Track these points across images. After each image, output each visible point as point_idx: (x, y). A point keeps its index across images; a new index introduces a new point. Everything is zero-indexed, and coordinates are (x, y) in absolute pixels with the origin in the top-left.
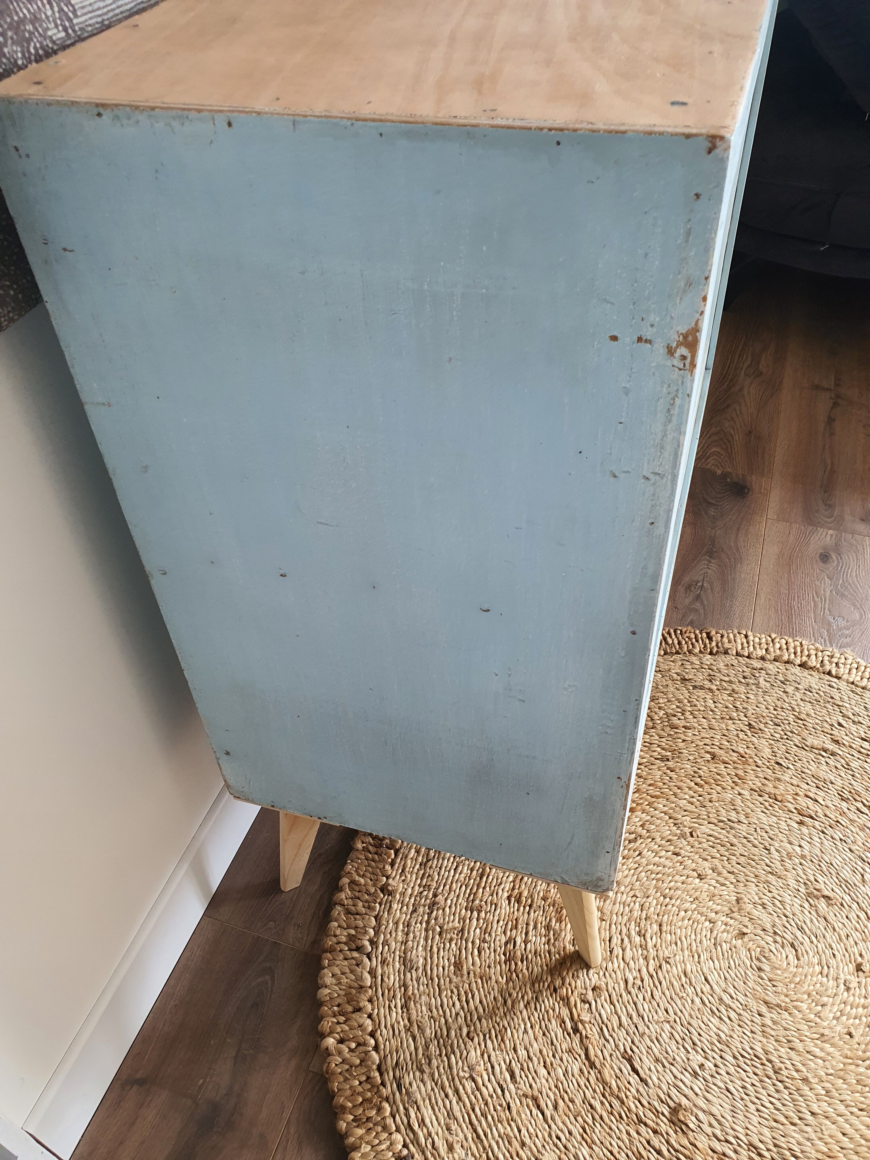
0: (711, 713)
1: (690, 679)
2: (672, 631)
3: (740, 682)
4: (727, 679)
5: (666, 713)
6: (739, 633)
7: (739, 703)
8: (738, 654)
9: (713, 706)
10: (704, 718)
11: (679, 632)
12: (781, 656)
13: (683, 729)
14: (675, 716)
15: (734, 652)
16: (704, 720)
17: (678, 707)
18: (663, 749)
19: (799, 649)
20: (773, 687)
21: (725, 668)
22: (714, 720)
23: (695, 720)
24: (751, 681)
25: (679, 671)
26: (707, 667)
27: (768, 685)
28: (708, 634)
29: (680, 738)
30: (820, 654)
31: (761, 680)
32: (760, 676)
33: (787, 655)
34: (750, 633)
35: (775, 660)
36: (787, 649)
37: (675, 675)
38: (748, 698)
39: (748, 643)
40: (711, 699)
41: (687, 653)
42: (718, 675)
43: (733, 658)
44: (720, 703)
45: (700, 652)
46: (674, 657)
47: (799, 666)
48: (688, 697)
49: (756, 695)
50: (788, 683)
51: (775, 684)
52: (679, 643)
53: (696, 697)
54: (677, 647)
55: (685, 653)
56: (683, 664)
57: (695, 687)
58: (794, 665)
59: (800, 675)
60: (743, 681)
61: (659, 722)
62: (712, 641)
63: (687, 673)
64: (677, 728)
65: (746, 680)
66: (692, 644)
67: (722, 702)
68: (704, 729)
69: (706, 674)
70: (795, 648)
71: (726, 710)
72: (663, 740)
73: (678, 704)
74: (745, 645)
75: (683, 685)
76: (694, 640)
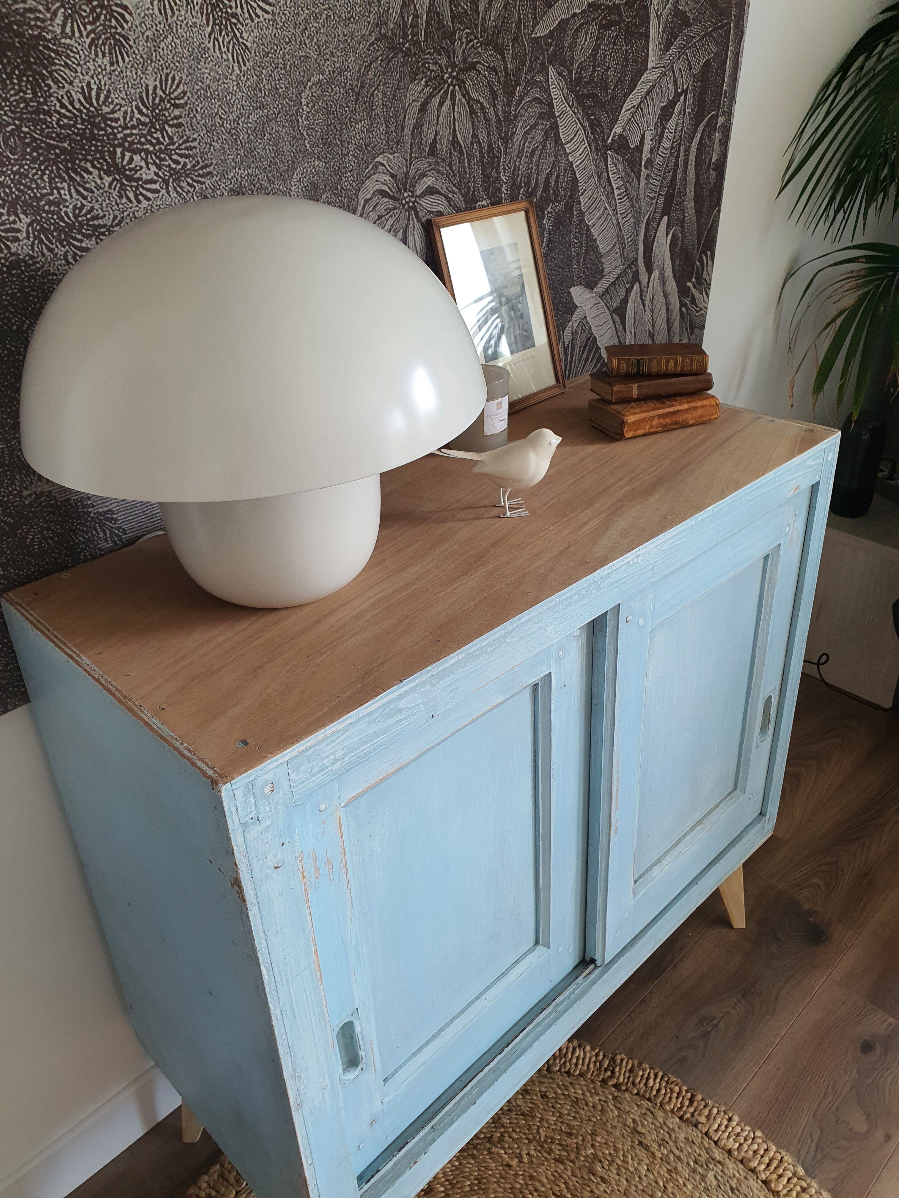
0: (637, 1179)
1: (642, 1133)
2: (661, 1074)
3: (688, 1164)
4: (677, 1153)
5: (595, 1155)
6: (724, 1112)
7: (672, 1185)
8: (707, 1134)
9: (644, 1173)
10: (626, 1180)
11: (666, 1079)
12: (749, 1160)
13: (599, 1180)
14: (601, 1162)
15: (704, 1130)
16: (625, 1182)
17: (610, 1154)
18: (567, 1188)
19: (775, 1164)
20: (718, 1189)
21: (684, 1141)
22: (634, 1188)
23: (617, 1177)
24: (700, 1170)
25: (637, 1118)
26: (666, 1129)
27: (715, 1183)
28: (693, 1096)
29: (589, 1187)
30: (795, 1180)
31: (711, 1174)
32: (713, 1170)
33: (757, 1162)
34: (736, 1118)
35: (741, 1162)
36: (762, 1156)
37: (631, 1120)
38: (685, 1185)
39: (727, 1127)
40: (647, 1165)
41: (659, 1105)
42: (671, 1144)
43: (700, 1135)
44: (653, 1175)
45: (672, 1111)
46: (642, 1102)
47: (763, 1181)
48: (626, 1150)
49: (695, 1187)
50: (737, 1193)
51: (722, 1187)
52: (658, 1091)
53: (634, 1155)
54: (654, 1093)
55: (656, 1104)
56: (646, 1114)
57: (641, 1143)
58: (757, 1178)
59: (756, 1191)
60: (692, 1164)
61: (583, 1159)
62: (691, 1106)
63: (643, 1125)
64: (593, 1175)
65: (697, 1166)
66: (670, 1098)
67: (656, 1174)
68: (619, 1191)
69: (660, 1136)
70: (771, 1160)
71: (654, 1184)
72: (574, 1179)
73: (612, 1152)
74: (723, 1128)
75: (631, 1135)
76: (675, 1095)
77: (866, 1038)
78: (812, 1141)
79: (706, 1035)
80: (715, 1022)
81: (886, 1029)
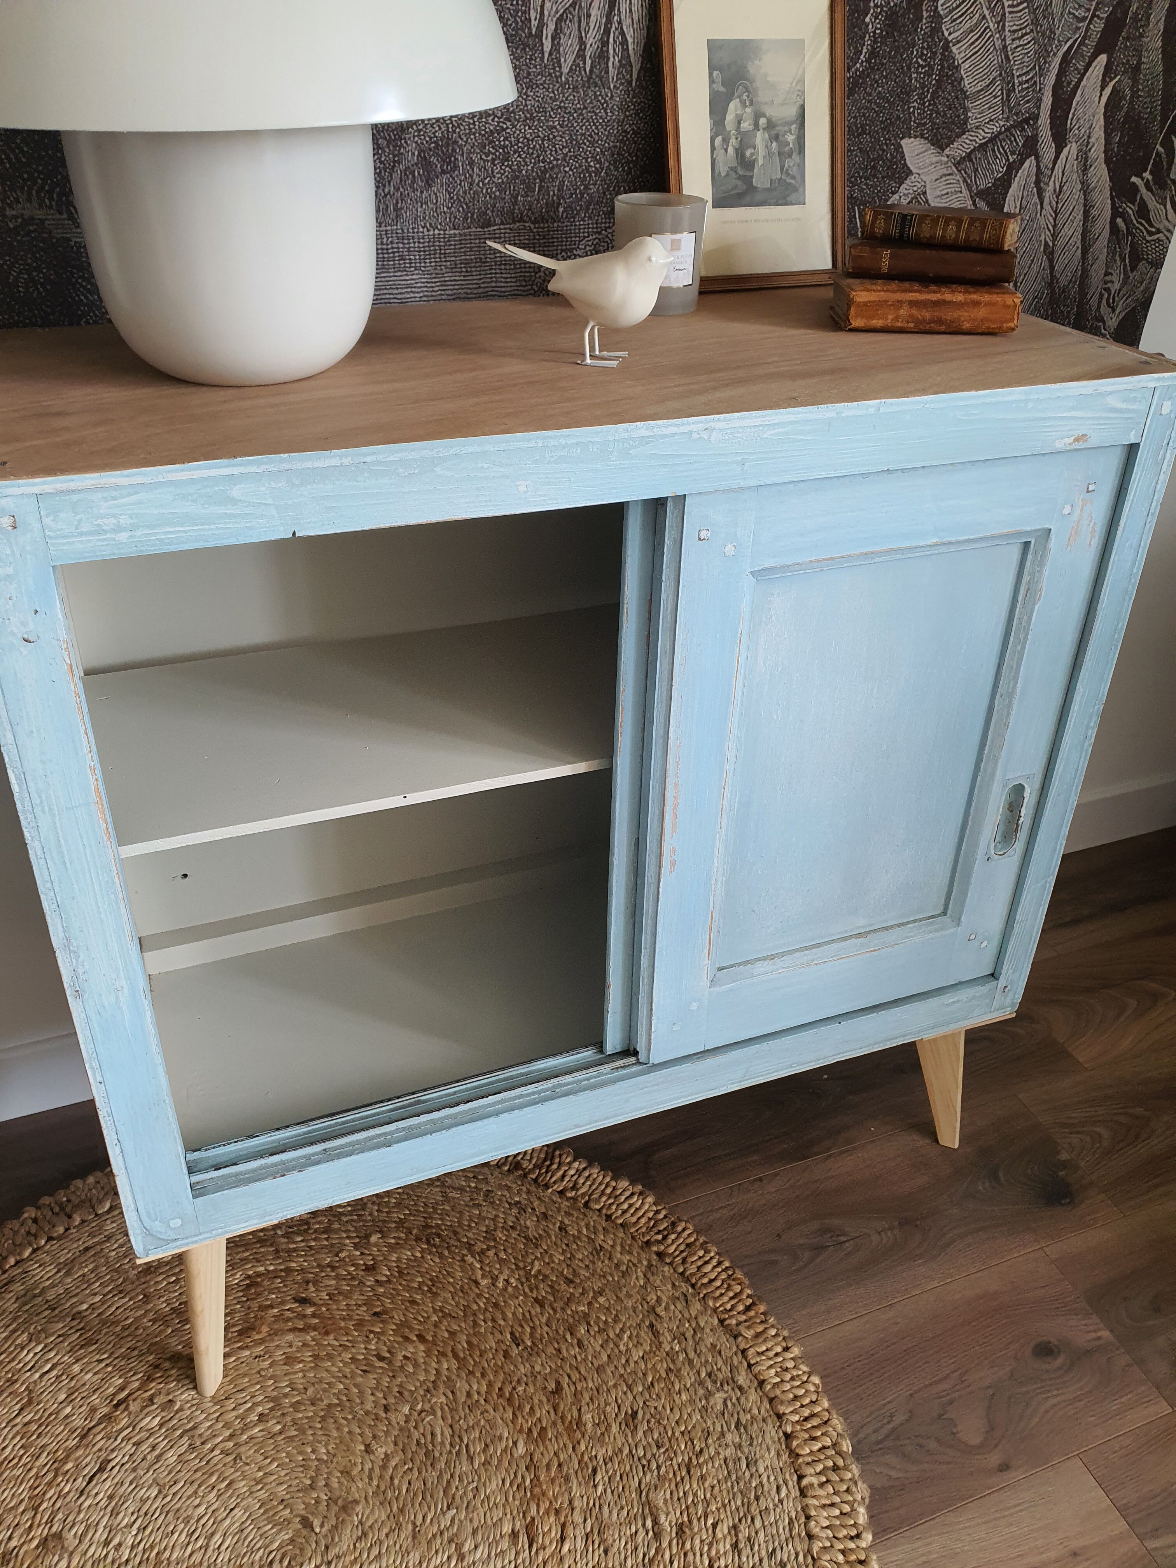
0: (623, 1361)
1: (658, 1315)
2: (727, 1264)
3: (698, 1372)
4: (692, 1355)
5: (586, 1316)
6: (784, 1338)
7: (662, 1385)
8: (743, 1352)
9: (636, 1359)
10: (609, 1356)
11: (730, 1273)
12: (782, 1402)
13: (575, 1341)
14: (588, 1324)
15: (743, 1346)
16: (605, 1358)
17: (606, 1322)
18: (532, 1334)
19: (815, 1422)
20: (720, 1416)
21: (709, 1345)
22: (613, 1369)
23: (598, 1349)
24: (709, 1385)
25: (665, 1299)
26: (694, 1325)
27: (719, 1407)
28: (753, 1304)
29: (558, 1343)
30: (831, 1452)
31: (719, 1396)
32: (727, 1392)
33: (791, 1409)
34: (796, 1351)
35: (771, 1400)
36: (802, 1406)
37: (655, 1298)
38: (679, 1393)
39: (777, 1355)
40: (645, 1352)
41: (702, 1295)
42: (691, 1342)
43: (734, 1349)
44: (646, 1365)
45: (715, 1310)
46: (683, 1284)
47: (785, 1434)
48: (628, 1325)
49: (692, 1401)
50: (742, 1430)
51: (726, 1415)
52: (711, 1281)
53: (635, 1334)
54: (705, 1280)
55: (699, 1294)
56: (678, 1298)
57: (652, 1326)
58: (780, 1426)
59: (768, 1440)
60: (703, 1375)
61: (569, 1312)
62: (744, 1313)
63: (667, 1308)
64: (571, 1334)
65: (707, 1378)
66: (722, 1295)
67: (650, 1366)
68: (592, 1363)
69: (681, 1329)
70: (813, 1416)
71: (640, 1375)
72: (546, 1328)
73: (610, 1320)
74: (771, 1354)
75: (646, 1314)
76: (731, 1294)
77: (1052, 1340)
78: (888, 1423)
79: (819, 1249)
80: (843, 1239)
81: (1089, 1341)
